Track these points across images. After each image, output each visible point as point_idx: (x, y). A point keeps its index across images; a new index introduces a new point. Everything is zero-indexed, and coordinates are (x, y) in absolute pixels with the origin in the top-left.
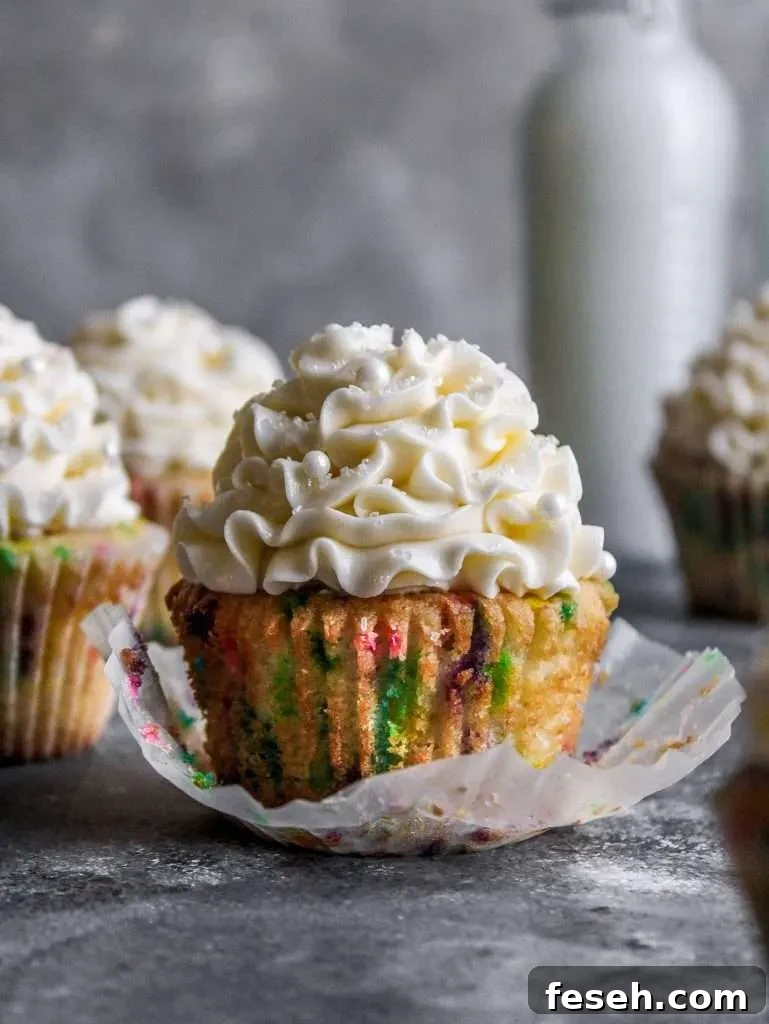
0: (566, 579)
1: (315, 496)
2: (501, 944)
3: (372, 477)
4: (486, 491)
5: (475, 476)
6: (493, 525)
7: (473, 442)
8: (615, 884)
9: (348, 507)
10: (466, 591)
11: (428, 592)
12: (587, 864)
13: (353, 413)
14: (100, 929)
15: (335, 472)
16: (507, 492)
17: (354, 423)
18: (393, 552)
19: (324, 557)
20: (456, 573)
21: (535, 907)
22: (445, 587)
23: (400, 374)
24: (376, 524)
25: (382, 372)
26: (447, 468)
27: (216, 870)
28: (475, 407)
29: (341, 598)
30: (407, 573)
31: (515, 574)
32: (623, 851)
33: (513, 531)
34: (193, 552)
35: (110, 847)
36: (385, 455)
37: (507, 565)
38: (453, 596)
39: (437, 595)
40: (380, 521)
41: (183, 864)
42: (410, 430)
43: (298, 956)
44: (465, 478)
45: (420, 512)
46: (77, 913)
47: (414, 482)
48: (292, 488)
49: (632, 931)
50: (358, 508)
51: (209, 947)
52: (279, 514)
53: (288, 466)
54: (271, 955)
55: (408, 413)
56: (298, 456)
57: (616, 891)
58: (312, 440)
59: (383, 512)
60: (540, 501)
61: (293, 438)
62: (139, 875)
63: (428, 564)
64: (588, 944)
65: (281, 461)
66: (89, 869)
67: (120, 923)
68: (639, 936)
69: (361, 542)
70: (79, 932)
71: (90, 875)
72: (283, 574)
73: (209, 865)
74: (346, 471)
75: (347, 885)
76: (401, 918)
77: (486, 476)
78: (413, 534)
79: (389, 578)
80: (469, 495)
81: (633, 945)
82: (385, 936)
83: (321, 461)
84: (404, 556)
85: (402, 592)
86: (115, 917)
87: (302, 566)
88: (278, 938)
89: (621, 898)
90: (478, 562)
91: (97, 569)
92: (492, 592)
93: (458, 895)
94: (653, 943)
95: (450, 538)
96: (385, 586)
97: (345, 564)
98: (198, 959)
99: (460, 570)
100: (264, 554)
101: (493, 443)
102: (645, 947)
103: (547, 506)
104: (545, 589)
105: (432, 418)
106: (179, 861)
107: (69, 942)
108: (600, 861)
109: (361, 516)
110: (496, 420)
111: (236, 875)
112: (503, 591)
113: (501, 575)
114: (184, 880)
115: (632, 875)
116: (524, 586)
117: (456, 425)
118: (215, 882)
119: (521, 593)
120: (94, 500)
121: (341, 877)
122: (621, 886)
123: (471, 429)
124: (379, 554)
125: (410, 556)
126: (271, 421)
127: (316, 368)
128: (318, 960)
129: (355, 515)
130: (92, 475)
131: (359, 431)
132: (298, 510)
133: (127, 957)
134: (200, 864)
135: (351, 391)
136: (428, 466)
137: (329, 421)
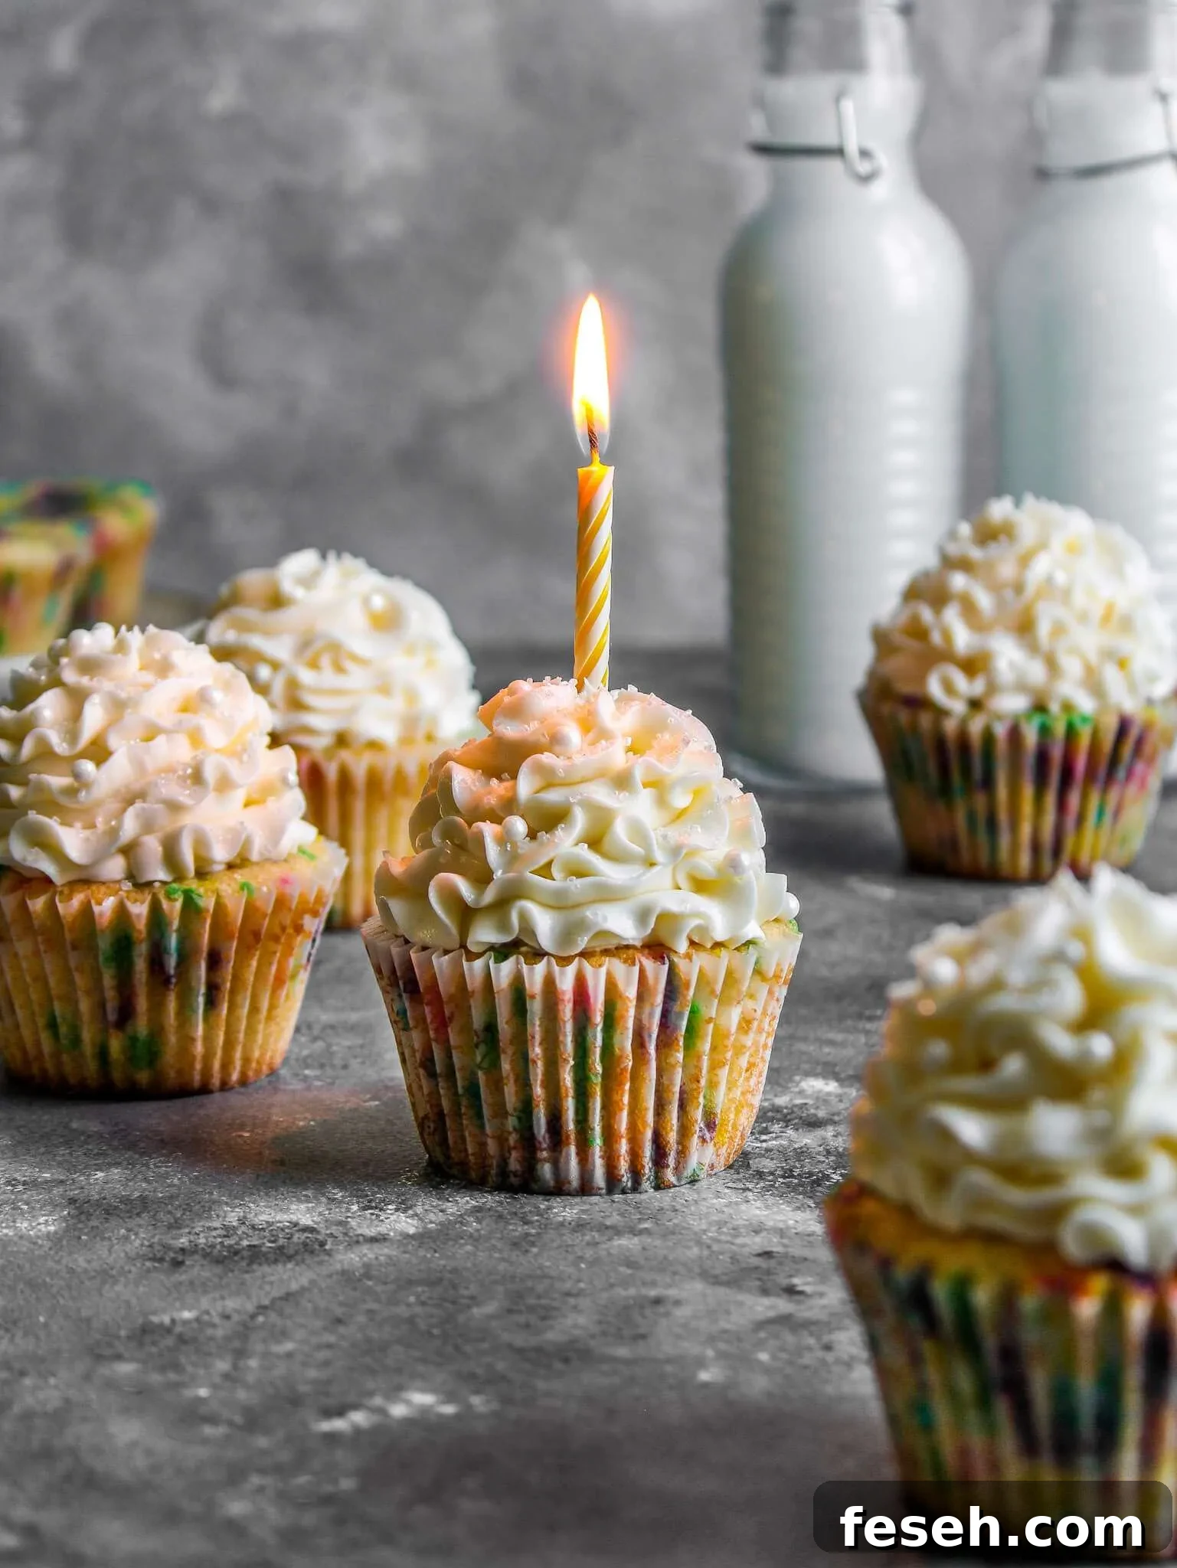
0: (752, 930)
1: (512, 858)
2: (672, 1292)
3: (566, 842)
4: (675, 852)
5: (665, 837)
6: (682, 881)
7: (661, 801)
8: (781, 1225)
9: (545, 871)
10: (657, 948)
11: (621, 950)
12: (758, 1204)
13: (549, 779)
14: (312, 1282)
15: (532, 835)
16: (694, 851)
17: (549, 786)
18: (589, 913)
19: (524, 918)
20: (649, 931)
21: (706, 1253)
22: (638, 944)
23: (591, 735)
24: (573, 888)
25: (574, 735)
26: (638, 831)
27: (412, 1217)
28: (664, 768)
29: (538, 954)
30: (604, 934)
31: (703, 930)
32: (794, 1189)
33: (700, 886)
34: (397, 907)
35: (309, 1193)
36: (580, 820)
37: (694, 922)
38: (646, 951)
39: (631, 952)
40: (577, 883)
41: (381, 1210)
42: (601, 794)
43: (490, 1308)
44: (655, 838)
45: (612, 873)
46: (290, 1266)
47: (607, 844)
48: (493, 853)
49: (791, 1276)
50: (555, 871)
51: (412, 1299)
52: (482, 877)
53: (488, 829)
54: (469, 1307)
55: (598, 774)
56: (497, 820)
57: (781, 1233)
58: (510, 805)
59: (580, 875)
60: (725, 857)
61: (492, 801)
62: (340, 1223)
63: (622, 924)
64: (749, 1291)
65: (481, 824)
66: (294, 1218)
67: (330, 1276)
68: (796, 1281)
69: (559, 903)
70: (294, 1286)
71: (296, 1224)
72: (485, 934)
73: (405, 1211)
74: (543, 836)
75: (533, 1231)
76: (583, 1266)
77: (675, 834)
78: (607, 895)
79: (586, 939)
80: (659, 856)
81: (791, 1291)
82: (568, 1285)
83: (519, 826)
84: (600, 919)
85: (598, 949)
86: (324, 1270)
87: (504, 926)
88: (473, 1289)
89: (785, 1241)
90: (668, 919)
91: (281, 903)
92: (682, 946)
93: (636, 1240)
94: (808, 1289)
95: (644, 897)
96: (583, 947)
97: (544, 925)
98: (402, 1311)
99: (653, 929)
100: (466, 914)
101: (681, 800)
102: (801, 1293)
103: (733, 864)
104: (731, 940)
105: (622, 782)
106: (376, 1208)
107: (288, 1297)
108: (771, 1200)
109: (559, 880)
110: (683, 781)
111: (431, 1222)
112: (692, 943)
113: (692, 931)
114: (382, 1229)
115: (800, 1216)
116: (712, 938)
117: (645, 786)
118: (412, 1231)
119: (709, 945)
120: (276, 833)
121: (526, 1223)
122: (788, 1228)
123: (659, 787)
124: (576, 914)
125: (605, 919)
126: (469, 782)
127: (510, 730)
128: (510, 1311)
129: (554, 880)
130: (272, 804)
131: (553, 796)
132: (498, 874)
133: (339, 1311)
134: (397, 1210)
135: (546, 758)
136: (620, 830)
137: (525, 786)
